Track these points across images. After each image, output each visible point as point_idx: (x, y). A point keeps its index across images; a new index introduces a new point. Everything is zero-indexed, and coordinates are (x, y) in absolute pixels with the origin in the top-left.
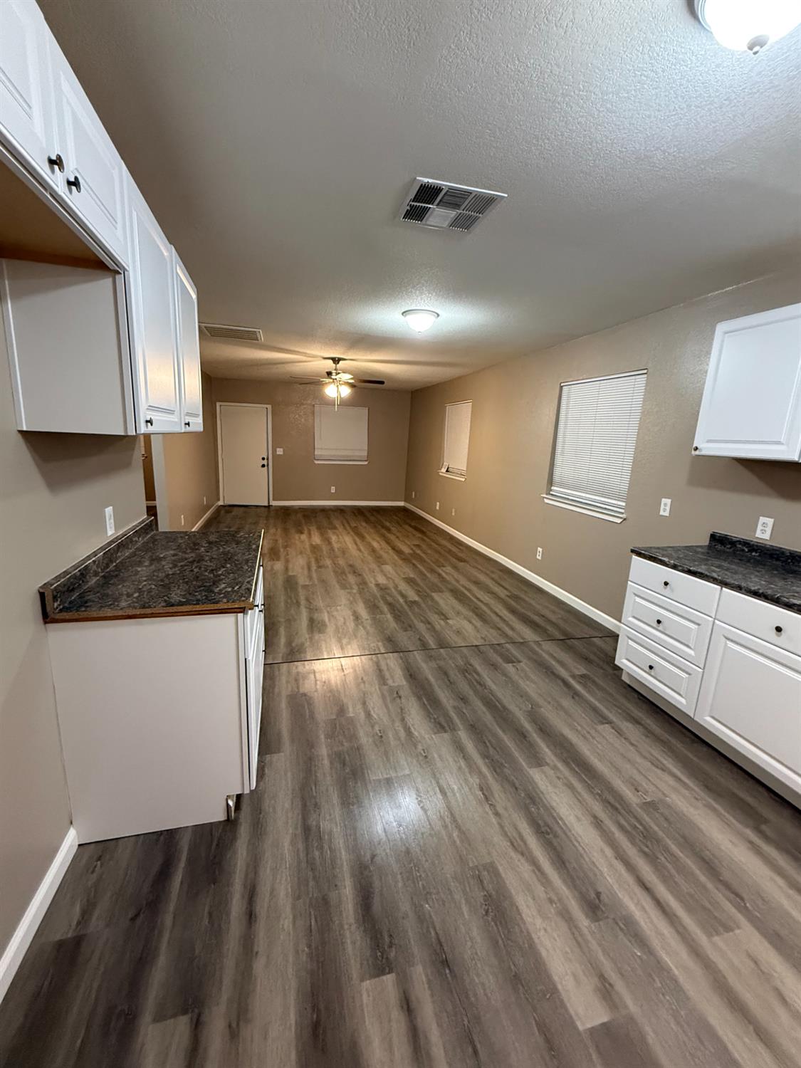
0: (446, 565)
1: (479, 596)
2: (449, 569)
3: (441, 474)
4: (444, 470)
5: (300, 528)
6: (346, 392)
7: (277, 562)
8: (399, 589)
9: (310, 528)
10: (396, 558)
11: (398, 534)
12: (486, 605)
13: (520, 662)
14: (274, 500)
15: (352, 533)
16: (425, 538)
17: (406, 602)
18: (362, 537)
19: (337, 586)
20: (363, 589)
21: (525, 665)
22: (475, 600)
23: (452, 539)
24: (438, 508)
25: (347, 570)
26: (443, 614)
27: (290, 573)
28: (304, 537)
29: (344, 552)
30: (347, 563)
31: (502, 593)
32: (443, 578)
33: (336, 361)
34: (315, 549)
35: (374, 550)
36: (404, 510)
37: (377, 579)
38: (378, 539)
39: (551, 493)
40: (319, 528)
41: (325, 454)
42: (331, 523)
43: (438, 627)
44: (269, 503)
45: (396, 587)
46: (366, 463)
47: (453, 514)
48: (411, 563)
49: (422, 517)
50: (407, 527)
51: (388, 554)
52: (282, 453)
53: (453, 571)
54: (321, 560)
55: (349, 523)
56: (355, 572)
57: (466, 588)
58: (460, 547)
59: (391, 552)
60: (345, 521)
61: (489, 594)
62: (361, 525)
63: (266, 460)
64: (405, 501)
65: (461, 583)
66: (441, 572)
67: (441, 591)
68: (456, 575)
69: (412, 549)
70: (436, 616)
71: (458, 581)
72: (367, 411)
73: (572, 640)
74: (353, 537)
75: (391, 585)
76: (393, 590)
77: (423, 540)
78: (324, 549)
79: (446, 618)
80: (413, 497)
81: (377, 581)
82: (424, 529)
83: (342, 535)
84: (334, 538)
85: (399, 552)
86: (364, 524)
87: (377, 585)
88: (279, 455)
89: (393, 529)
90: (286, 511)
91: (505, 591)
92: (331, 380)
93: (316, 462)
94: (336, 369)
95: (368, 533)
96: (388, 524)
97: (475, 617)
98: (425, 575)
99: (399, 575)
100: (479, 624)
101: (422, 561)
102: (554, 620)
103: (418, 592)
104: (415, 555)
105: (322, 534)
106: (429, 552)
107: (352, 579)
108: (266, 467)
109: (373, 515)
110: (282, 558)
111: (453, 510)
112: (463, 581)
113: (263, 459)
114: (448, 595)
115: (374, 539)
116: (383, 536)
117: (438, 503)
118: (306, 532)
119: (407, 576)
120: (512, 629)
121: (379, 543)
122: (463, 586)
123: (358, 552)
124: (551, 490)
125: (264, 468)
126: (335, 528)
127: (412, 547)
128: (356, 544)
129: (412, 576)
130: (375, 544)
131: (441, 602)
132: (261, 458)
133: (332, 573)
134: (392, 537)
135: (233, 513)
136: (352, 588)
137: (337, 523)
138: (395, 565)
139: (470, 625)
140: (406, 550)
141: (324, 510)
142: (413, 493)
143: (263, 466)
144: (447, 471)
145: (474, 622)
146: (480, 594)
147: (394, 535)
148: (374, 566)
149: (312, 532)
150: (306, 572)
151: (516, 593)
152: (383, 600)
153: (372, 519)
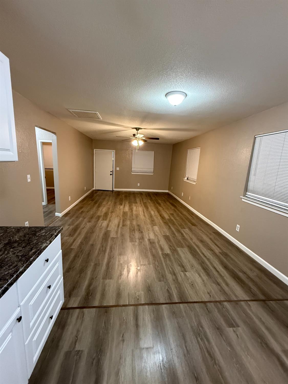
0: (186, 228)
1: (204, 252)
2: (187, 230)
3: (184, 180)
4: (186, 179)
5: (121, 202)
6: (141, 143)
7: (105, 221)
8: (160, 243)
9: (126, 202)
10: (161, 221)
11: (164, 207)
12: (208, 259)
13: (238, 326)
14: (115, 188)
15: (143, 206)
16: (176, 210)
17: (163, 254)
18: (147, 208)
19: (128, 240)
20: (141, 242)
21: (242, 330)
22: (202, 255)
23: (189, 211)
24: (182, 195)
25: (136, 227)
26: (183, 267)
27: (109, 229)
28: (122, 207)
29: (137, 216)
30: (137, 224)
31: (217, 251)
32: (184, 236)
33: (137, 129)
34: (125, 214)
35: (151, 216)
36: (168, 194)
37: (150, 235)
38: (154, 210)
39: (246, 195)
40: (129, 203)
41: (136, 170)
42: (135, 200)
43: (180, 278)
44: (113, 189)
45: (159, 242)
46: (153, 174)
47: (190, 199)
48: (168, 225)
49: (175, 198)
50: (168, 203)
51: (158, 219)
52: (119, 170)
53: (189, 232)
54: (125, 221)
55: (143, 200)
56: (139, 230)
57: (196, 245)
58: (193, 216)
59: (159, 217)
60: (141, 199)
61: (209, 251)
62: (148, 201)
63: (112, 172)
64: (169, 190)
65: (193, 241)
66: (183, 232)
67: (182, 247)
68: (190, 234)
69: (169, 216)
70: (179, 268)
71: (191, 239)
72: (154, 152)
73: (271, 302)
74: (143, 208)
75: (156, 241)
76: (157, 244)
77: (175, 211)
78: (129, 214)
79: (185, 270)
80: (172, 189)
81: (149, 237)
82: (175, 204)
83: (138, 207)
84: (134, 208)
85: (163, 217)
86: (149, 201)
87: (149, 240)
88: (118, 170)
89: (162, 204)
90: (118, 193)
91: (218, 249)
92: (135, 138)
93: (132, 173)
94: (137, 133)
95: (150, 206)
96: (160, 201)
97: (202, 270)
98: (174, 234)
99: (161, 233)
100: (205, 278)
101: (174, 224)
102: (252, 277)
103: (170, 246)
104: (170, 220)
105: (130, 206)
106: (178, 218)
107: (137, 235)
108: (112, 175)
109: (154, 197)
110: (108, 219)
111: (190, 197)
112: (195, 240)
113: (111, 172)
114: (186, 250)
115: (152, 210)
116: (157, 208)
117: (183, 193)
118: (123, 205)
119: (165, 234)
120: (227, 284)
121: (154, 212)
122: (194, 243)
123: (144, 217)
124: (246, 194)
125: (111, 176)
126: (137, 203)
127: (170, 215)
128: (144, 212)
129: (168, 234)
130: (152, 213)
131: (182, 255)
132: (110, 171)
133: (128, 230)
134: (160, 208)
135: (97, 194)
136: (135, 241)
137: (138, 200)
138: (160, 227)
139: (200, 279)
140: (166, 217)
141: (134, 193)
142: (172, 187)
143: (111, 174)
144: (187, 179)
145: (202, 275)
146: (205, 251)
147: (162, 207)
148: (149, 226)
149: (126, 204)
150: (116, 228)
151: (225, 251)
152: (150, 252)
153: (153, 198)
